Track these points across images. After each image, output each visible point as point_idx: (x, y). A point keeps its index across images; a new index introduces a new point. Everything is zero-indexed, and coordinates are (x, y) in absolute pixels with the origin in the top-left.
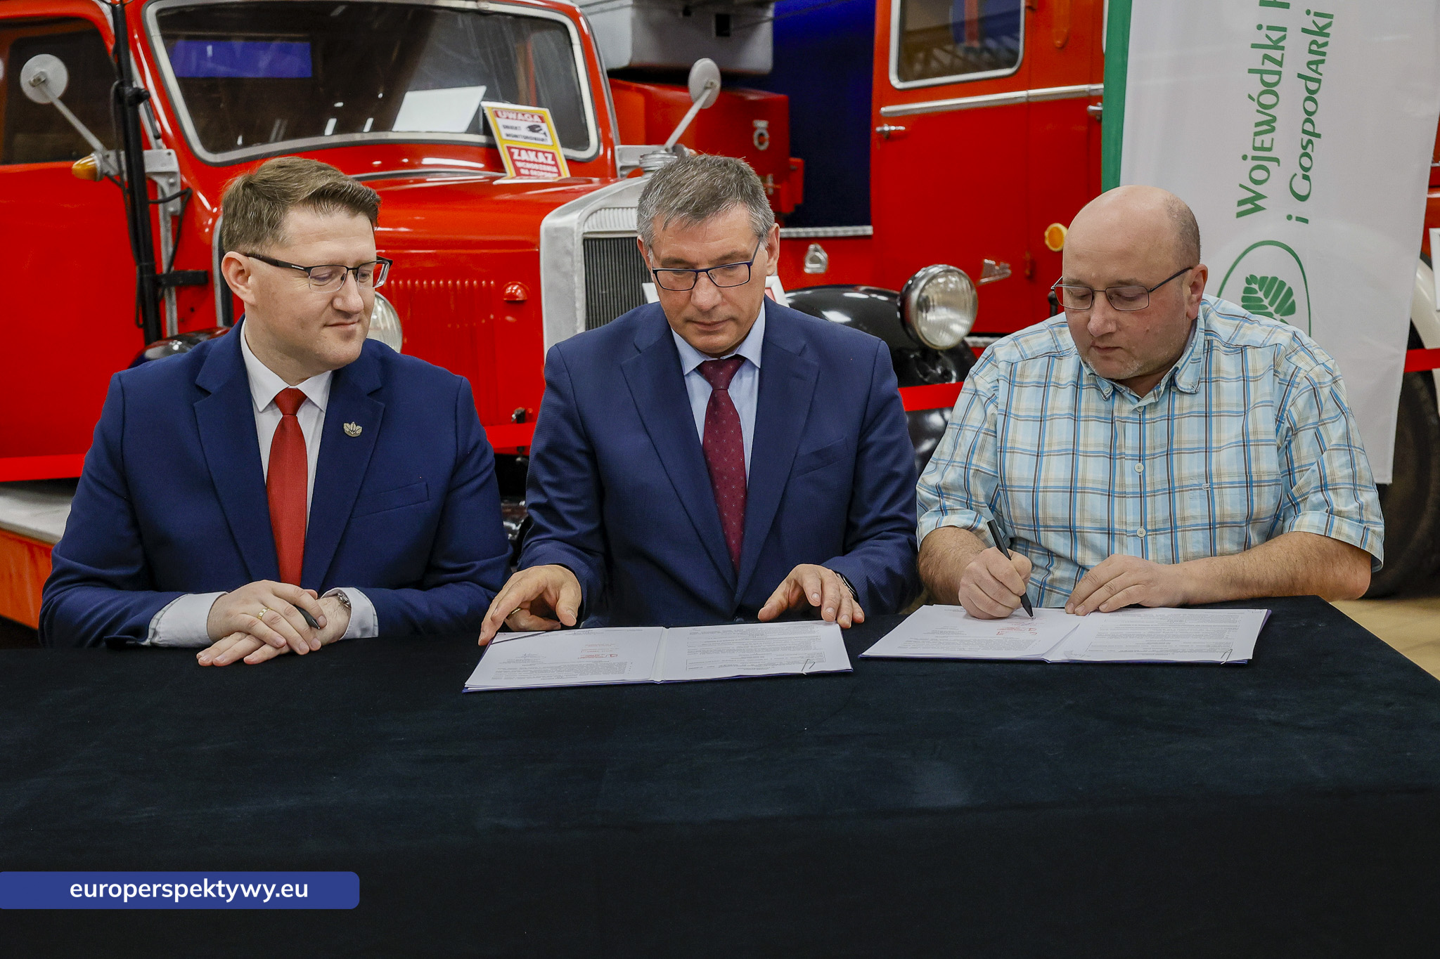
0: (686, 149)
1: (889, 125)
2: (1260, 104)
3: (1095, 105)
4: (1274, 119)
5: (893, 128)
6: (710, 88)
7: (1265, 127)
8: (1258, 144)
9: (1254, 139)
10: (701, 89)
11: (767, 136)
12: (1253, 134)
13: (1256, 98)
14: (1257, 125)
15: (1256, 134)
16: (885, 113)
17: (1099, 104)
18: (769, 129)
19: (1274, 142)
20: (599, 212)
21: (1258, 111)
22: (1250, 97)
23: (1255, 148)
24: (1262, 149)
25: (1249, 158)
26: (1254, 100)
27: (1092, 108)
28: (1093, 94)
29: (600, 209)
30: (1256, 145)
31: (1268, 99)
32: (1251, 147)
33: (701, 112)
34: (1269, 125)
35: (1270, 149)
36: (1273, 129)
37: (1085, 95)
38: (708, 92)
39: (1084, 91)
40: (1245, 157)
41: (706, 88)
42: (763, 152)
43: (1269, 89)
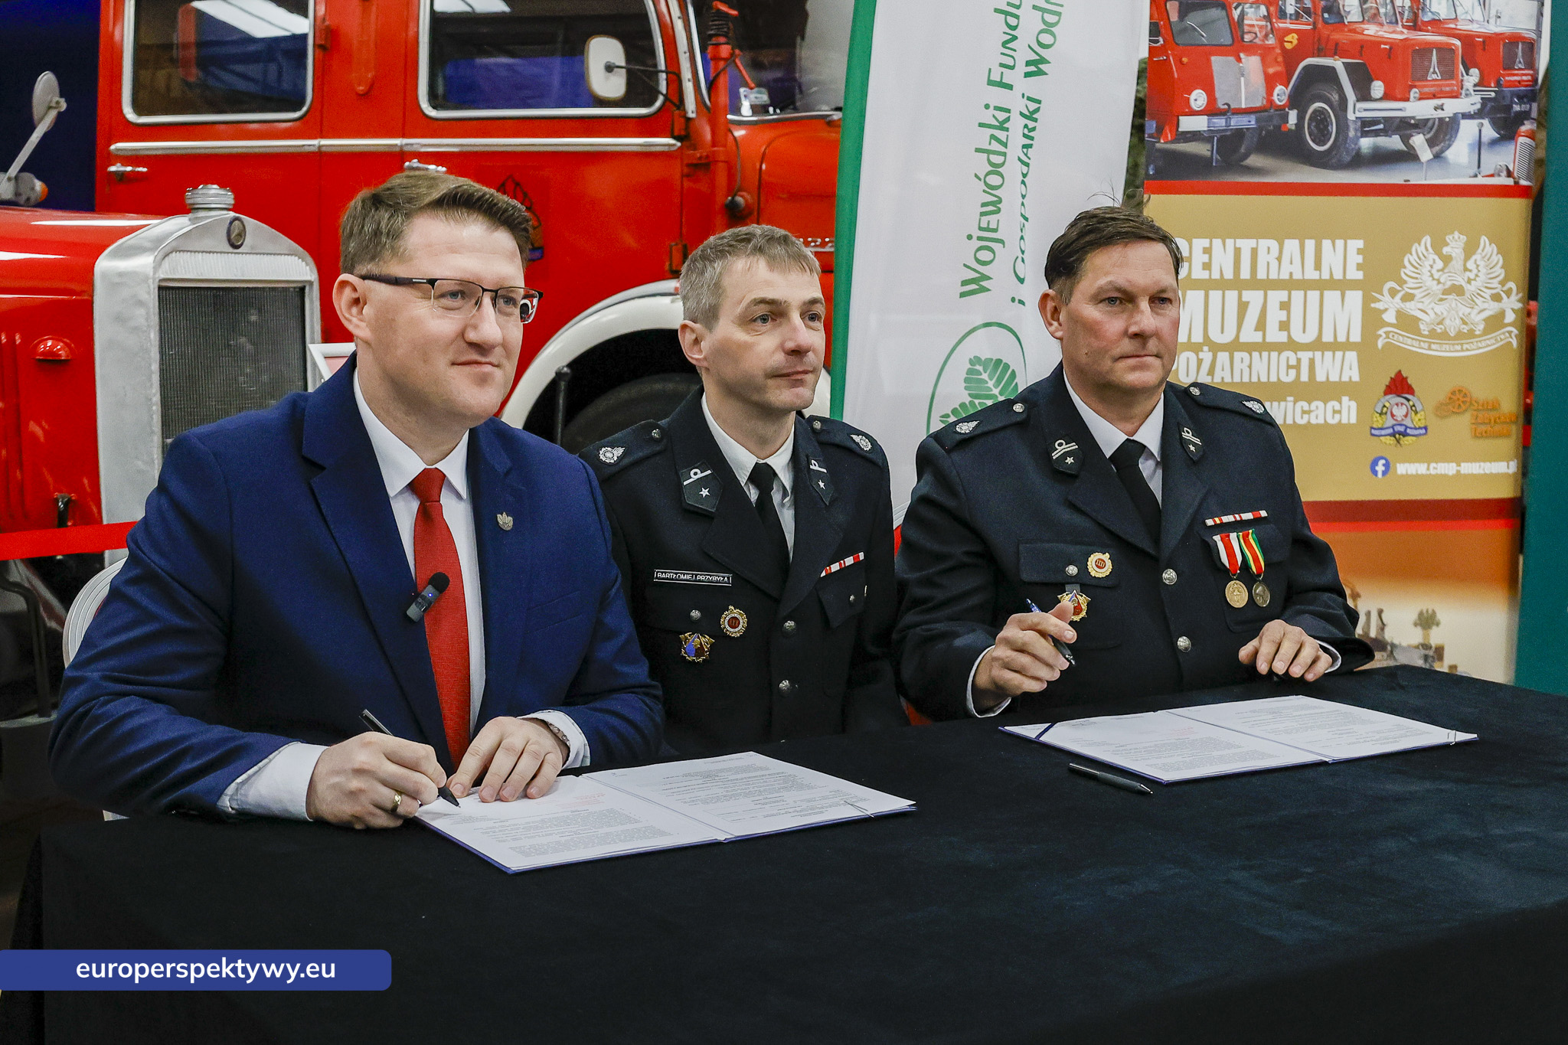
0: (31, 179)
1: (123, 165)
2: (986, 183)
3: (412, 162)
4: (1000, 201)
5: (129, 169)
7: (991, 208)
8: (984, 225)
9: (980, 220)
12: (978, 214)
13: (982, 178)
14: (984, 205)
15: (982, 214)
16: (118, 150)
17: (415, 160)
19: (1000, 223)
20: (170, 255)
21: (984, 191)
22: (976, 176)
23: (980, 229)
24: (988, 229)
25: (975, 238)
26: (980, 180)
28: (406, 149)
29: (172, 252)
30: (981, 226)
31: (994, 180)
32: (977, 227)
34: (993, 206)
35: (995, 230)
36: (999, 211)
37: (398, 149)
38: (54, 111)
39: (396, 145)
40: (970, 237)
41: (48, 110)
43: (996, 169)
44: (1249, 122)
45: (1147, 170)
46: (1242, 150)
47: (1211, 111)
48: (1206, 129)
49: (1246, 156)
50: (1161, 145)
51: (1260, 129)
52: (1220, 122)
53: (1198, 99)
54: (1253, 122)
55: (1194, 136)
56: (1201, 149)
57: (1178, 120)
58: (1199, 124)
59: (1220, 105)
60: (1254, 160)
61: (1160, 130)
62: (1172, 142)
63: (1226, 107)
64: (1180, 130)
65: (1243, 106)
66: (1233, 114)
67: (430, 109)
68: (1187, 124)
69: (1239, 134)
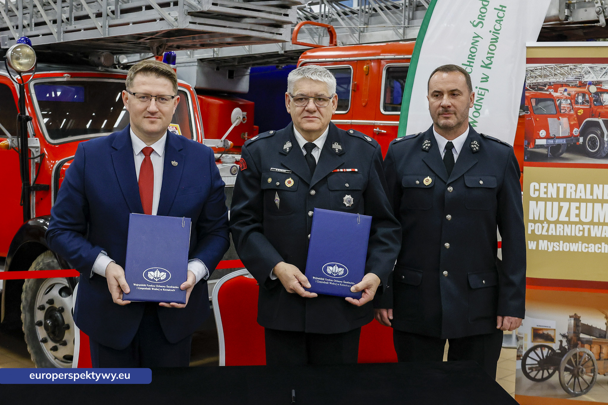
0: (229, 141)
3: (376, 129)
6: (239, 119)
10: (235, 119)
11: (246, 118)
17: (378, 128)
18: (247, 116)
27: (375, 129)
28: (375, 124)
33: (235, 127)
37: (373, 124)
38: (238, 120)
39: (372, 123)
41: (237, 119)
42: (244, 124)
44: (564, 141)
45: (525, 158)
46: (560, 151)
47: (548, 137)
48: (546, 144)
49: (562, 154)
50: (529, 149)
51: (568, 144)
52: (551, 142)
53: (543, 133)
54: (565, 141)
55: (541, 146)
56: (544, 151)
57: (535, 140)
58: (543, 142)
59: (551, 135)
60: (565, 155)
61: (529, 144)
62: (532, 148)
63: (554, 136)
64: (536, 144)
65: (561, 136)
66: (556, 139)
67: (383, 111)
68: (539, 142)
69: (559, 146)
